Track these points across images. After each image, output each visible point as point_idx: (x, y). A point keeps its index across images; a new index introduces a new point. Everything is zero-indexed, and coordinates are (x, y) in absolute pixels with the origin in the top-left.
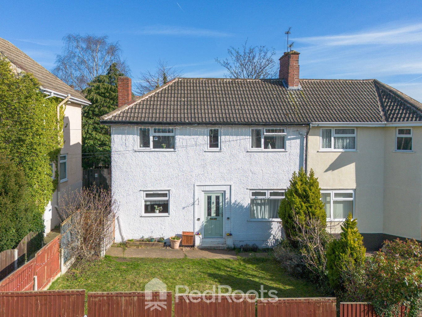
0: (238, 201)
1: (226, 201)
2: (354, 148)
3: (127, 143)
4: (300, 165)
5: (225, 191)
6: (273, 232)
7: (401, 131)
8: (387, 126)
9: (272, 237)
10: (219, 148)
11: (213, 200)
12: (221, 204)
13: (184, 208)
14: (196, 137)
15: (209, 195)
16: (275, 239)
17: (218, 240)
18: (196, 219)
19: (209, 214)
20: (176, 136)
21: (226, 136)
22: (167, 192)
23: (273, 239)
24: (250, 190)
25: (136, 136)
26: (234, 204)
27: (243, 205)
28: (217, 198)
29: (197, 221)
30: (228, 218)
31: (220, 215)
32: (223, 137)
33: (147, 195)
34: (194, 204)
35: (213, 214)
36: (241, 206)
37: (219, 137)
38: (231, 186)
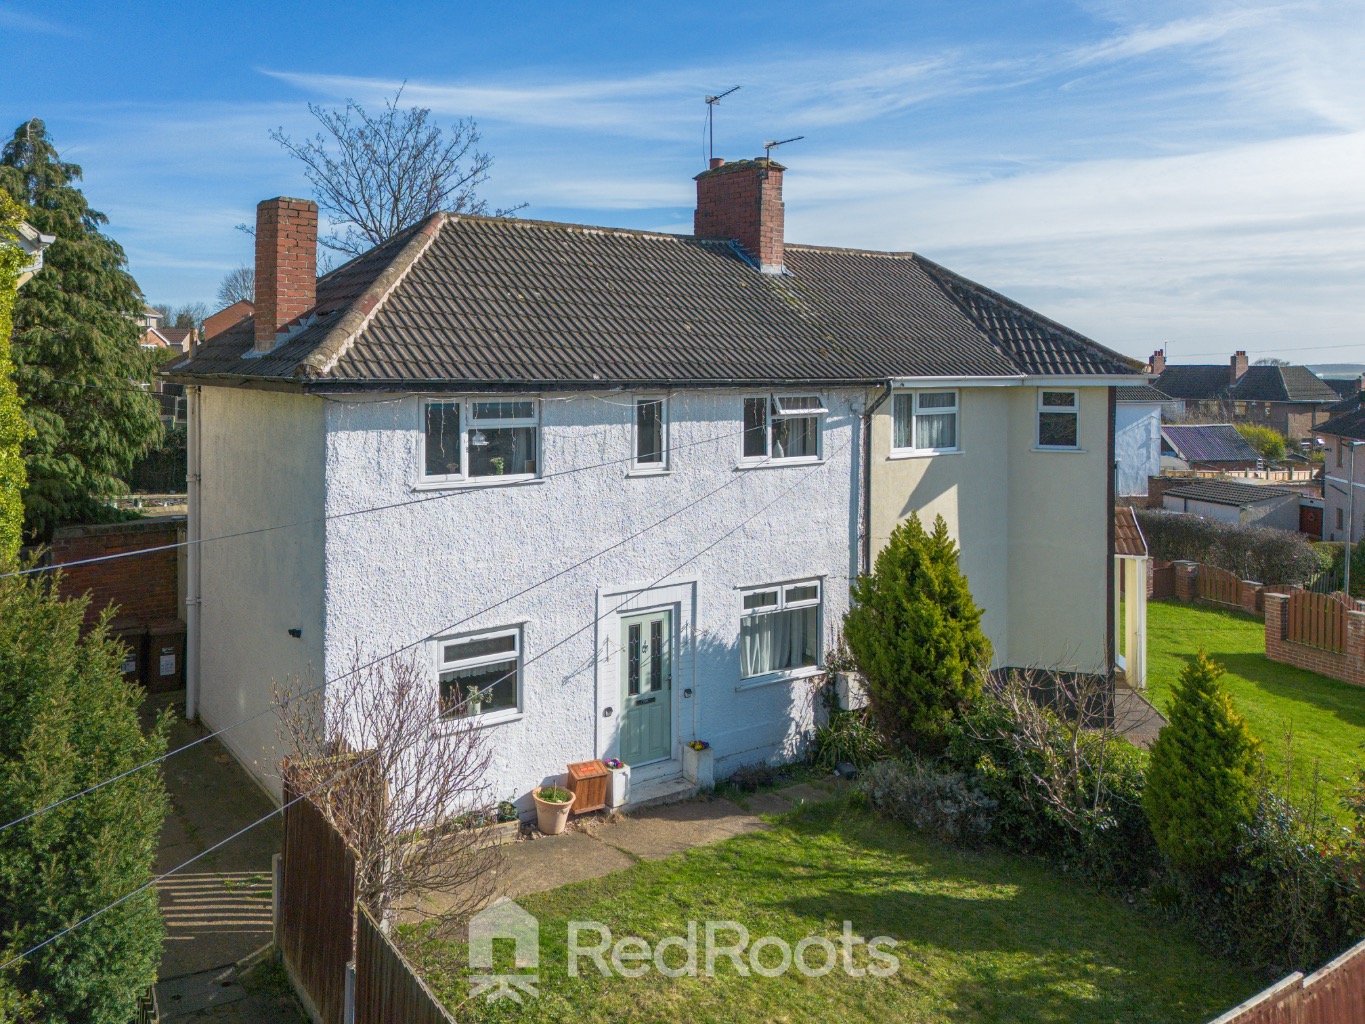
0: (713, 631)
1: (683, 634)
2: (953, 444)
3: (383, 463)
4: (852, 501)
5: (678, 605)
6: (795, 714)
7: (1049, 399)
8: (1027, 383)
9: (793, 729)
10: (663, 464)
11: (646, 637)
12: (665, 649)
13: (566, 679)
14: (601, 428)
15: (634, 621)
16: (799, 733)
17: (661, 772)
18: (600, 711)
19: (634, 687)
20: (546, 429)
21: (683, 424)
22: (515, 632)
23: (797, 733)
24: (743, 589)
25: (414, 433)
26: (703, 642)
27: (725, 641)
28: (657, 628)
29: (604, 719)
30: (688, 691)
31: (664, 685)
32: (675, 426)
33: (451, 654)
34: (595, 662)
35: (645, 688)
36: (720, 645)
37: (664, 427)
38: (694, 584)
